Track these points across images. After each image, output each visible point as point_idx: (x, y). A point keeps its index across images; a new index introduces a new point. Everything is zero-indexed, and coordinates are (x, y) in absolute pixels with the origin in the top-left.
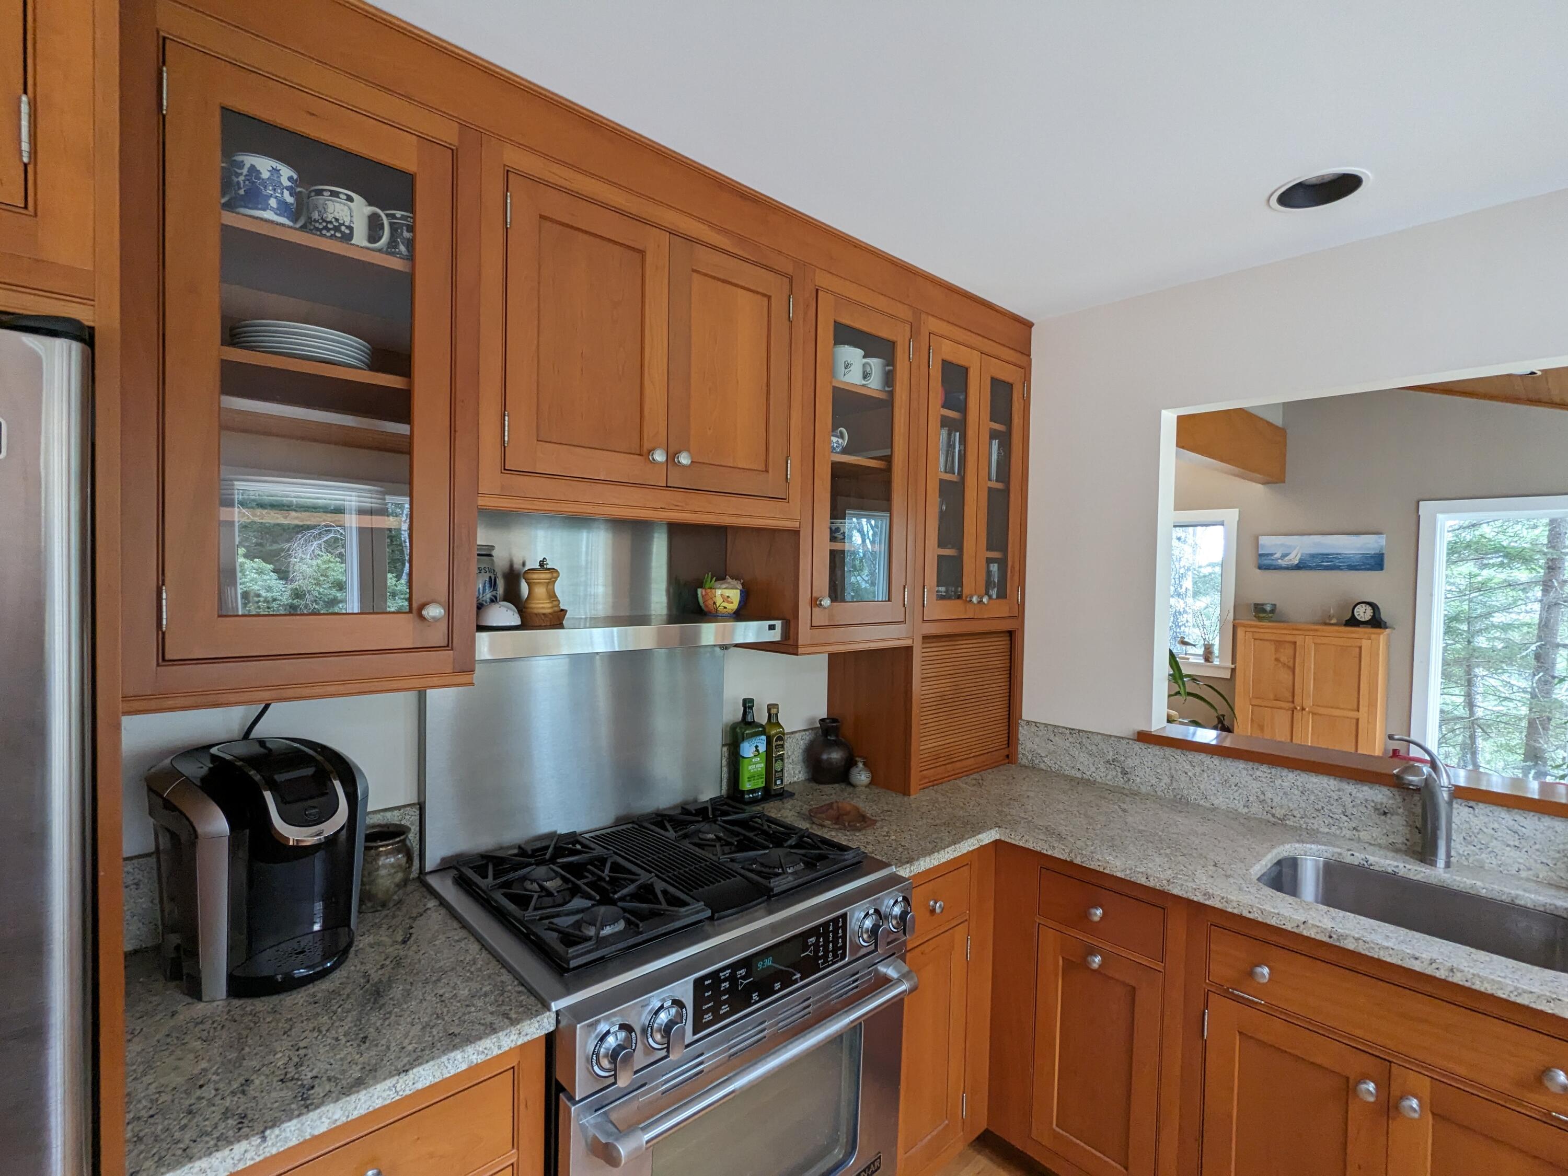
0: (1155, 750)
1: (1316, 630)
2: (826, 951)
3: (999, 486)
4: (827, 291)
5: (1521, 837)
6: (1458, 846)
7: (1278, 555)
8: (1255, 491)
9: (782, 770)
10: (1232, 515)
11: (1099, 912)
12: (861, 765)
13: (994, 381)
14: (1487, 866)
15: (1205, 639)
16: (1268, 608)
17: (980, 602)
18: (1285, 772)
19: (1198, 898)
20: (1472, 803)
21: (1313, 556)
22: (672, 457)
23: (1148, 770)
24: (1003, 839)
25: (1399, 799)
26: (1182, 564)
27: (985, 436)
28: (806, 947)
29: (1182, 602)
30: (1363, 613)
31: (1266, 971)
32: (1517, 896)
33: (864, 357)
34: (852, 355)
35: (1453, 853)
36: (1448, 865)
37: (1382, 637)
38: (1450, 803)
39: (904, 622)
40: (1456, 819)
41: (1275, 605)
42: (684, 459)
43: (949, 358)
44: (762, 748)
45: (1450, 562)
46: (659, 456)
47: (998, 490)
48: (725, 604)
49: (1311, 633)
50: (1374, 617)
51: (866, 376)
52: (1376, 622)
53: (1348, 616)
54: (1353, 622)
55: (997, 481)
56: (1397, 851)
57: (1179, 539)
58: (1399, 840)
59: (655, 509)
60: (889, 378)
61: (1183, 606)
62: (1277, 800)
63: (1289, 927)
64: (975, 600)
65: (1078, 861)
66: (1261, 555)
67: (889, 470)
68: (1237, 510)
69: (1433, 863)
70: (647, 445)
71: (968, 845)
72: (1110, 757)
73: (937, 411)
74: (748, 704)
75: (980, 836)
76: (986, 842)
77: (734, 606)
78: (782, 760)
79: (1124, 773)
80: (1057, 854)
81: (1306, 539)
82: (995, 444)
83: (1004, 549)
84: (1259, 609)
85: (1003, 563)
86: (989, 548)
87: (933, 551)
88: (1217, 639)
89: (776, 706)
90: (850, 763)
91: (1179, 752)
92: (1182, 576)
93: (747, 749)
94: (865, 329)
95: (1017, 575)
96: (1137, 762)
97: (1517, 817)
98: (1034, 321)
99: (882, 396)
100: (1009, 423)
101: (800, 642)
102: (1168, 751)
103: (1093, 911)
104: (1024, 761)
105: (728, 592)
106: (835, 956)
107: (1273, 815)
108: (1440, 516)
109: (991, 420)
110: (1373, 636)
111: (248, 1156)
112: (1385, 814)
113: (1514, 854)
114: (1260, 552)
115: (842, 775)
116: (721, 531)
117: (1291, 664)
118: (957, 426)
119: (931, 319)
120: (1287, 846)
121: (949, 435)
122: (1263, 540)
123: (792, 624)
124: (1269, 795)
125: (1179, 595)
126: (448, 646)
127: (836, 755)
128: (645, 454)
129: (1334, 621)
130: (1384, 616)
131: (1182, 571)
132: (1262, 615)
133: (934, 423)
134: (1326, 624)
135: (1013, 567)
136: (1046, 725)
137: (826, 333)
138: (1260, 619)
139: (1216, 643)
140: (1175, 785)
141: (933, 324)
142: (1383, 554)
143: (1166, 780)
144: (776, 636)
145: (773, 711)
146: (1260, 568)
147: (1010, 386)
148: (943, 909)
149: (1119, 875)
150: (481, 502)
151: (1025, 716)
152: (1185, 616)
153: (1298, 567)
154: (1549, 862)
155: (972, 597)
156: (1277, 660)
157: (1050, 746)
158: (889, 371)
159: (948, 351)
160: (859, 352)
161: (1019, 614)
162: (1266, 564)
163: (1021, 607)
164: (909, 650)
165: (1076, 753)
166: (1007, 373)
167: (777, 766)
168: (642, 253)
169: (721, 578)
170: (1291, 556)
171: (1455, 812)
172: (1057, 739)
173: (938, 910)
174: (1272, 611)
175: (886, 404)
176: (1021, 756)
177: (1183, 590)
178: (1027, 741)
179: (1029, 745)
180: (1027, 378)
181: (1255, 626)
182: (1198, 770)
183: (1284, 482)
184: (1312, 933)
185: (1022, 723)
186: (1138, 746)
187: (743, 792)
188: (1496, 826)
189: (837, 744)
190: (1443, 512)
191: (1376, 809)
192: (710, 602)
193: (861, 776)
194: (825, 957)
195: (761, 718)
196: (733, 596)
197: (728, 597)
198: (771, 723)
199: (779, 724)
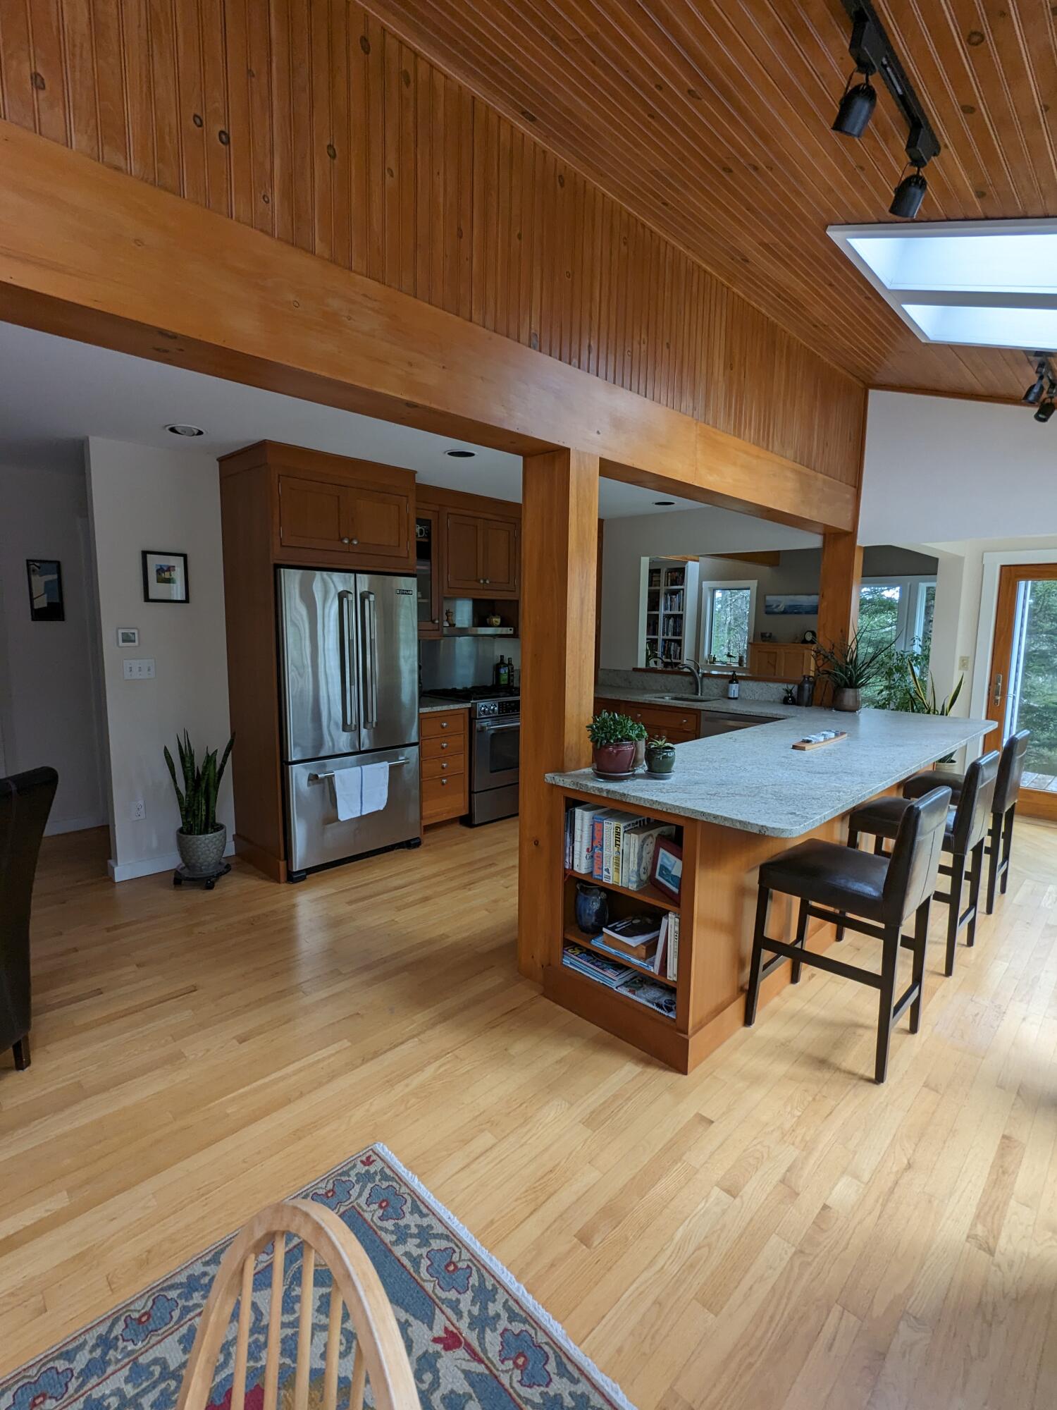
0: (638, 674)
1: (789, 646)
5: (717, 685)
6: (706, 691)
7: (774, 607)
8: (765, 570)
9: (513, 680)
10: (753, 584)
14: (708, 693)
15: (739, 653)
16: (768, 635)
18: (670, 675)
21: (790, 606)
22: (485, 581)
23: (636, 680)
30: (809, 637)
35: (702, 691)
36: (700, 693)
40: (704, 682)
41: (771, 634)
42: (488, 582)
44: (507, 671)
46: (482, 581)
48: (496, 623)
49: (786, 647)
50: (812, 639)
52: (814, 641)
53: (803, 638)
54: (805, 641)
56: (691, 693)
58: (694, 691)
59: (480, 595)
62: (668, 684)
63: (643, 702)
66: (767, 606)
68: (757, 582)
69: (698, 695)
70: (478, 578)
72: (625, 678)
74: (502, 657)
77: (499, 624)
78: (513, 676)
79: (630, 683)
81: (786, 597)
84: (763, 635)
88: (745, 652)
89: (510, 658)
91: (644, 673)
93: (502, 671)
96: (633, 679)
97: (717, 680)
102: (641, 673)
111: (432, 710)
112: (691, 684)
113: (716, 690)
114: (767, 604)
116: (493, 601)
117: (774, 664)
122: (768, 598)
123: (517, 629)
124: (666, 683)
126: (438, 630)
128: (478, 581)
129: (796, 641)
130: (818, 638)
132: (765, 639)
134: (792, 642)
138: (763, 641)
139: (744, 654)
142: (818, 605)
144: (511, 632)
145: (510, 660)
150: (445, 595)
153: (784, 612)
154: (722, 690)
156: (768, 662)
162: (769, 611)
167: (511, 678)
168: (477, 526)
169: (494, 615)
170: (780, 607)
172: (610, 674)
174: (770, 637)
181: (762, 645)
182: (649, 678)
183: (779, 566)
187: (501, 685)
188: (713, 683)
191: (689, 683)
192: (492, 623)
195: (507, 662)
196: (499, 620)
197: (497, 620)
198: (510, 664)
199: (511, 664)
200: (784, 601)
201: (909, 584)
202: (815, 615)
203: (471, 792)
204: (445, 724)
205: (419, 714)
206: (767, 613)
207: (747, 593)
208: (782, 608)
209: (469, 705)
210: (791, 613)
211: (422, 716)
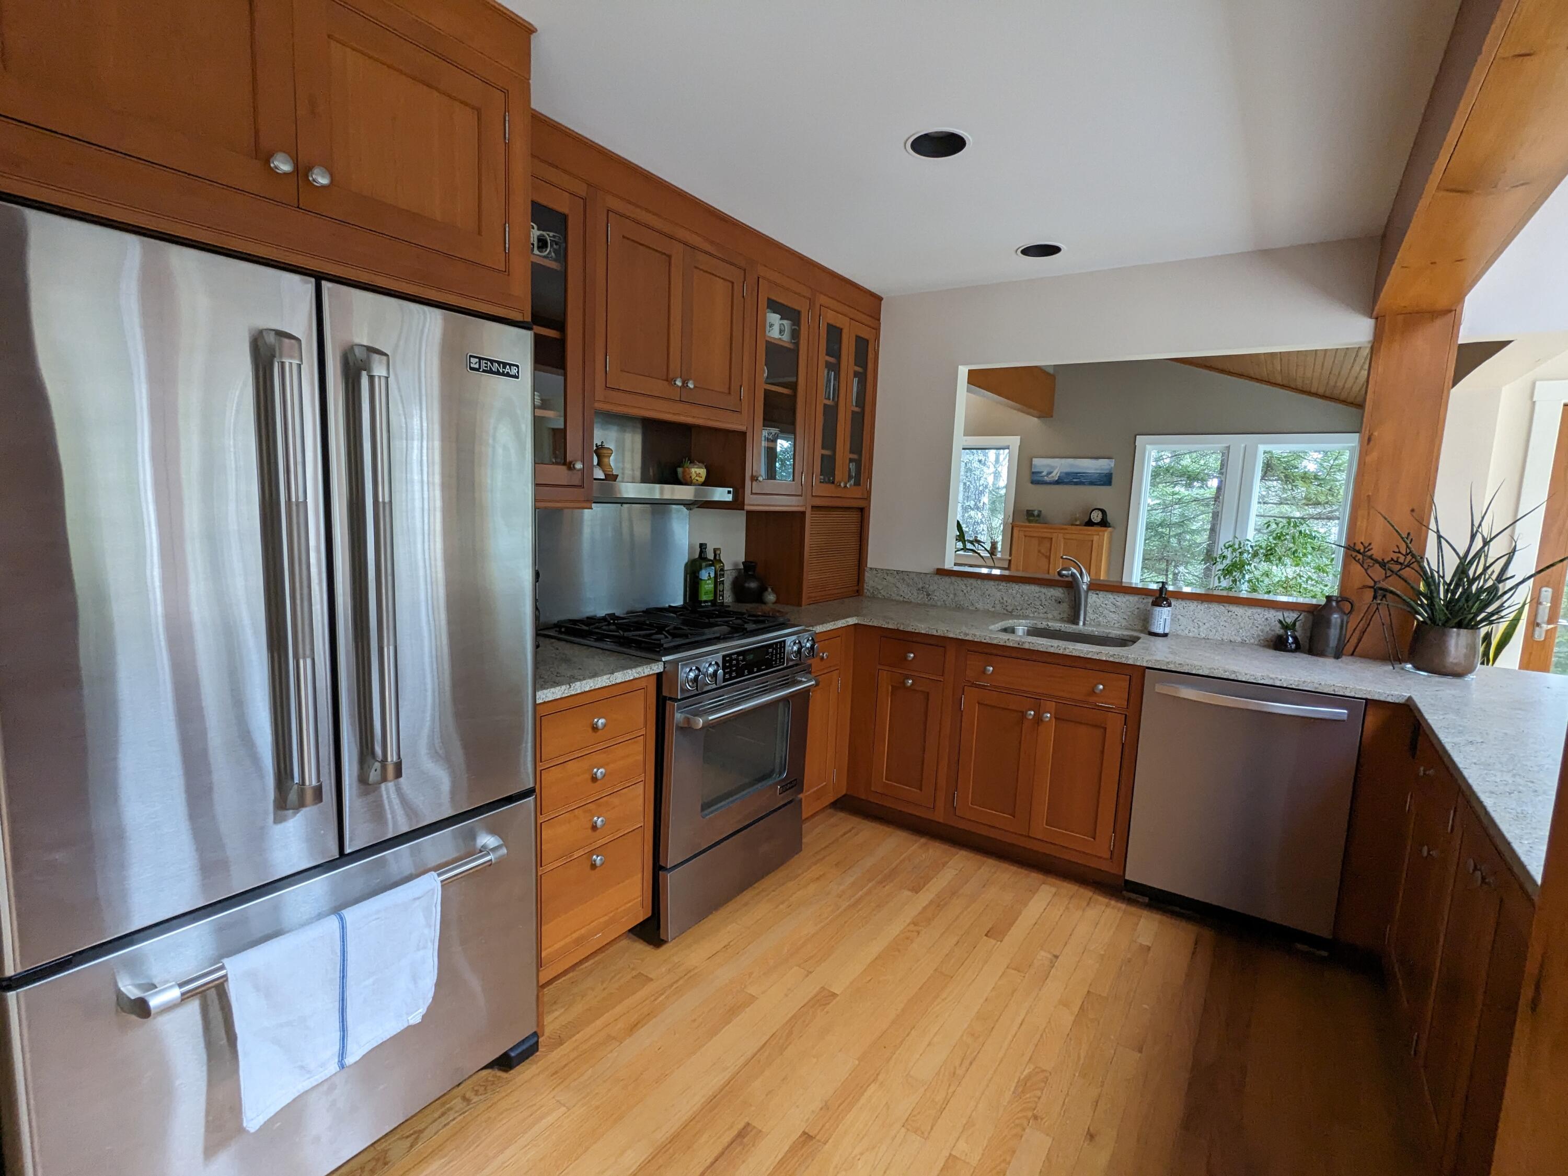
0: (947, 579)
1: (1066, 529)
2: (776, 659)
3: (857, 409)
4: (764, 278)
5: (1116, 607)
6: (1090, 616)
7: (1044, 474)
8: (1032, 422)
9: (723, 591)
10: (1014, 441)
11: (912, 655)
12: (770, 590)
13: (858, 337)
14: (1102, 623)
15: (992, 538)
16: (1036, 513)
17: (845, 486)
18: (1014, 585)
19: (961, 637)
20: (1098, 592)
21: (1068, 474)
22: (685, 382)
23: (942, 592)
24: (859, 622)
25: (1066, 594)
26: (982, 482)
27: (851, 374)
28: (768, 653)
29: (980, 514)
30: (1096, 517)
31: (991, 669)
32: (1109, 633)
33: (781, 319)
34: (774, 318)
35: (1088, 619)
36: (1084, 624)
37: (1106, 534)
38: (1087, 592)
39: (801, 496)
40: (1089, 600)
41: (1040, 511)
42: (691, 384)
43: (831, 322)
44: (712, 575)
45: (1154, 485)
46: (679, 383)
47: (857, 413)
48: (697, 478)
49: (1062, 531)
50: (1102, 519)
51: (781, 332)
52: (1104, 523)
53: (1086, 520)
54: (1090, 523)
55: (856, 406)
56: (1065, 621)
57: (980, 461)
58: (1065, 615)
59: (674, 414)
60: (795, 334)
61: (981, 517)
62: (1009, 601)
63: (1002, 643)
64: (842, 485)
65: (901, 628)
66: (1033, 473)
67: (795, 396)
68: (1019, 437)
69: (1077, 624)
70: (671, 376)
71: (841, 623)
72: (920, 586)
73: (824, 358)
74: (703, 547)
75: (847, 619)
76: (851, 623)
77: (702, 479)
78: (723, 584)
79: (928, 595)
80: (890, 626)
81: (1063, 461)
82: (856, 380)
83: (860, 453)
84: (1030, 513)
85: (858, 463)
86: (851, 452)
87: (819, 451)
88: (1000, 537)
89: (719, 549)
90: (762, 589)
91: (959, 579)
92: (982, 493)
93: (703, 574)
94: (786, 303)
95: (867, 471)
96: (935, 588)
97: (1116, 597)
98: (883, 296)
99: (791, 346)
100: (865, 368)
101: (746, 503)
102: (953, 579)
103: (909, 654)
104: (868, 594)
105: (698, 471)
106: (780, 662)
107: (1007, 610)
108: (1148, 447)
109: (855, 365)
110: (1100, 533)
111: (566, 691)
112: (1060, 602)
113: (1113, 615)
114: (1033, 470)
115: (758, 597)
117: (1048, 554)
118: (835, 368)
119: (822, 296)
120: (1010, 621)
121: (828, 373)
122: (1036, 461)
123: (740, 491)
124: (1005, 599)
125: (978, 509)
126: (581, 486)
127: (753, 585)
128: (670, 381)
129: (1078, 523)
130: (1109, 518)
131: (981, 488)
132: (1031, 518)
133: (822, 364)
134: (1072, 525)
135: (865, 466)
136: (882, 570)
137: (763, 303)
138: (1030, 521)
139: (999, 539)
140: (956, 599)
141: (823, 299)
142: (1111, 474)
143: (952, 596)
144: (729, 498)
145: (718, 552)
146: (1032, 483)
147: (867, 341)
148: (827, 657)
149: (923, 632)
150: (597, 405)
151: (869, 565)
152: (982, 525)
153: (1058, 482)
154: (1126, 617)
155: (840, 483)
156: (1039, 551)
157: (885, 583)
158: (794, 329)
159: (831, 317)
160: (778, 316)
161: (868, 499)
162: (1037, 480)
163: (869, 493)
164: (803, 513)
165: (899, 585)
166: (865, 333)
167: (720, 588)
168: (670, 257)
169: (693, 461)
170: (1053, 474)
171: (1089, 597)
172: (888, 578)
173: (825, 657)
174: (1039, 516)
175: (794, 352)
176: (866, 591)
177: (982, 504)
178: (870, 581)
179: (871, 582)
180: (877, 338)
181: (1026, 527)
182: (969, 588)
183: (1052, 417)
184: (1011, 644)
185: (867, 569)
186: (936, 578)
187: (701, 602)
188: (1107, 602)
189: (754, 577)
190: (1150, 444)
191: (1056, 600)
192: (688, 477)
193: (771, 597)
194: (776, 661)
195: (711, 556)
196: (703, 472)
197: (698, 472)
198: (717, 560)
199: (720, 561)
200: (1058, 467)
201: (1243, 445)
202: (1108, 487)
203: (658, 868)
204: (601, 721)
205: (535, 705)
206: (1033, 482)
207: (1004, 454)
208: (1055, 476)
209: (657, 668)
210: (1067, 483)
211: (542, 711)
